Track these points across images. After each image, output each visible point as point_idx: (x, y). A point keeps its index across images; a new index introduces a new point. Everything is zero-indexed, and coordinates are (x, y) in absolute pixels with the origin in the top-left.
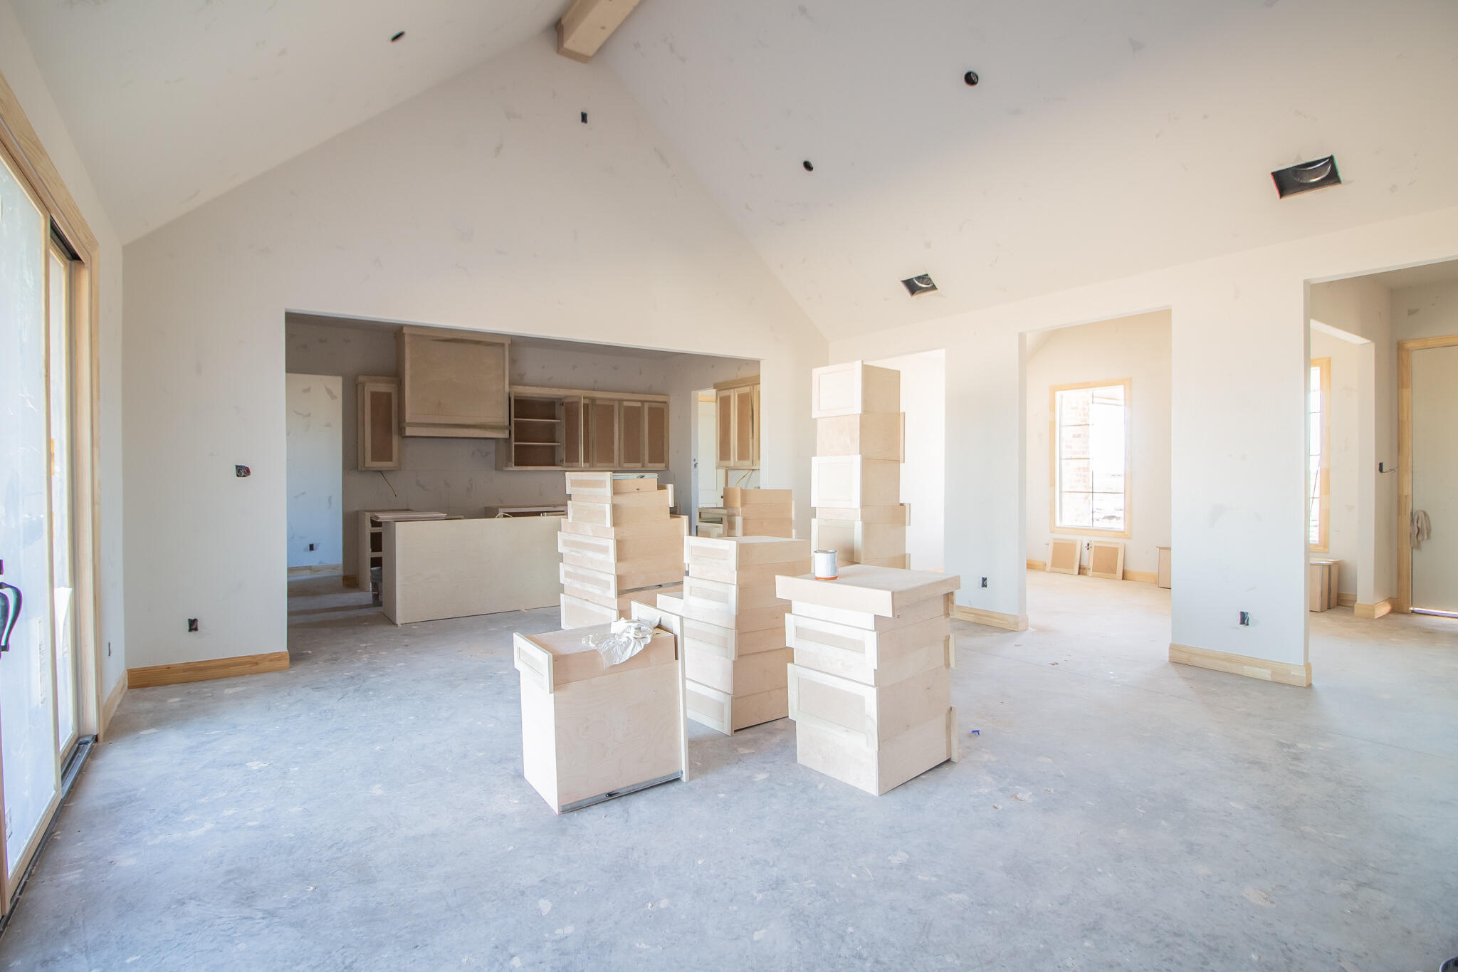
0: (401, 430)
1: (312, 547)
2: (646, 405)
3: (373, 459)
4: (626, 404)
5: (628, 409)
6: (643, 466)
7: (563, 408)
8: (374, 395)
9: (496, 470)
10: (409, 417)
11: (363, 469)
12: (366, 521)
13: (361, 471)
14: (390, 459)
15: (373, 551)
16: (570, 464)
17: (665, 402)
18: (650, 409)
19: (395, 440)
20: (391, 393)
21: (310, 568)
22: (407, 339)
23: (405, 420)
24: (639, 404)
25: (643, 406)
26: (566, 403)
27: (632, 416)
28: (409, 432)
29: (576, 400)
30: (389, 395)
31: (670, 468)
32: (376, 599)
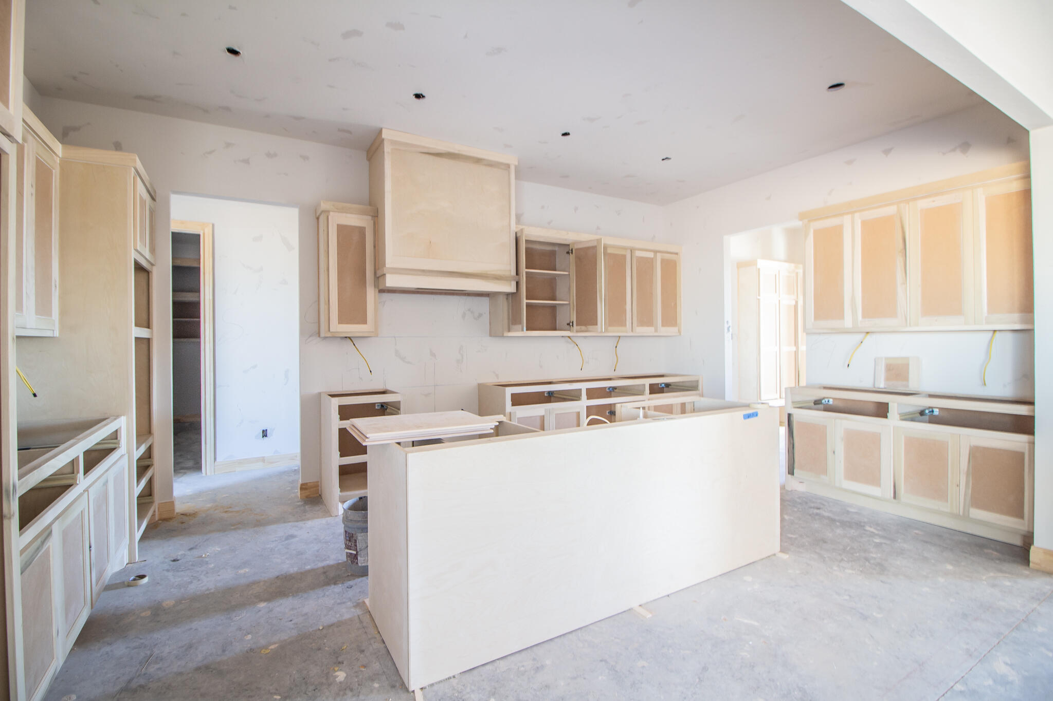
0: (379, 277)
1: (265, 434)
2: (659, 256)
3: (341, 321)
4: (638, 254)
5: (641, 260)
6: (656, 331)
7: (572, 257)
8: (341, 228)
9: (491, 335)
10: (391, 259)
11: (329, 335)
12: (333, 410)
13: (325, 338)
14: (364, 321)
15: (341, 456)
16: (583, 328)
17: (677, 254)
18: (663, 261)
19: (371, 293)
20: (365, 228)
21: (263, 460)
22: (387, 148)
23: (384, 265)
24: (651, 255)
25: (655, 256)
26: (577, 249)
27: (645, 266)
28: (391, 281)
29: (595, 244)
30: (361, 231)
31: (682, 334)
32: (352, 562)
